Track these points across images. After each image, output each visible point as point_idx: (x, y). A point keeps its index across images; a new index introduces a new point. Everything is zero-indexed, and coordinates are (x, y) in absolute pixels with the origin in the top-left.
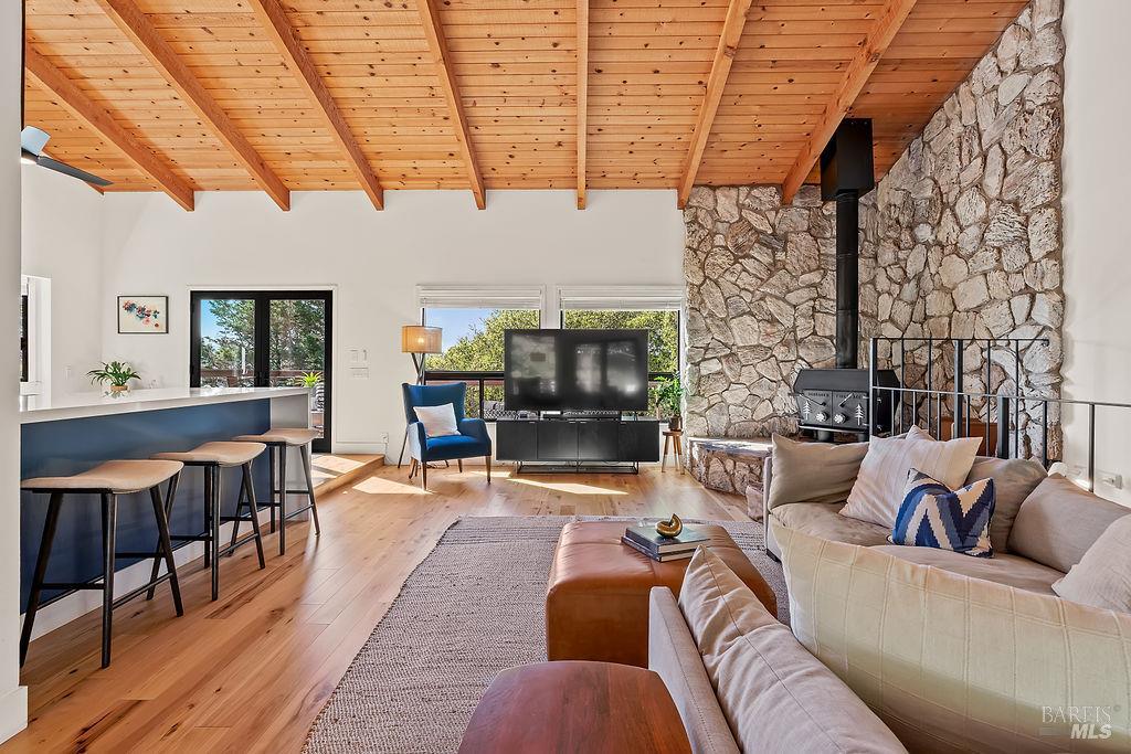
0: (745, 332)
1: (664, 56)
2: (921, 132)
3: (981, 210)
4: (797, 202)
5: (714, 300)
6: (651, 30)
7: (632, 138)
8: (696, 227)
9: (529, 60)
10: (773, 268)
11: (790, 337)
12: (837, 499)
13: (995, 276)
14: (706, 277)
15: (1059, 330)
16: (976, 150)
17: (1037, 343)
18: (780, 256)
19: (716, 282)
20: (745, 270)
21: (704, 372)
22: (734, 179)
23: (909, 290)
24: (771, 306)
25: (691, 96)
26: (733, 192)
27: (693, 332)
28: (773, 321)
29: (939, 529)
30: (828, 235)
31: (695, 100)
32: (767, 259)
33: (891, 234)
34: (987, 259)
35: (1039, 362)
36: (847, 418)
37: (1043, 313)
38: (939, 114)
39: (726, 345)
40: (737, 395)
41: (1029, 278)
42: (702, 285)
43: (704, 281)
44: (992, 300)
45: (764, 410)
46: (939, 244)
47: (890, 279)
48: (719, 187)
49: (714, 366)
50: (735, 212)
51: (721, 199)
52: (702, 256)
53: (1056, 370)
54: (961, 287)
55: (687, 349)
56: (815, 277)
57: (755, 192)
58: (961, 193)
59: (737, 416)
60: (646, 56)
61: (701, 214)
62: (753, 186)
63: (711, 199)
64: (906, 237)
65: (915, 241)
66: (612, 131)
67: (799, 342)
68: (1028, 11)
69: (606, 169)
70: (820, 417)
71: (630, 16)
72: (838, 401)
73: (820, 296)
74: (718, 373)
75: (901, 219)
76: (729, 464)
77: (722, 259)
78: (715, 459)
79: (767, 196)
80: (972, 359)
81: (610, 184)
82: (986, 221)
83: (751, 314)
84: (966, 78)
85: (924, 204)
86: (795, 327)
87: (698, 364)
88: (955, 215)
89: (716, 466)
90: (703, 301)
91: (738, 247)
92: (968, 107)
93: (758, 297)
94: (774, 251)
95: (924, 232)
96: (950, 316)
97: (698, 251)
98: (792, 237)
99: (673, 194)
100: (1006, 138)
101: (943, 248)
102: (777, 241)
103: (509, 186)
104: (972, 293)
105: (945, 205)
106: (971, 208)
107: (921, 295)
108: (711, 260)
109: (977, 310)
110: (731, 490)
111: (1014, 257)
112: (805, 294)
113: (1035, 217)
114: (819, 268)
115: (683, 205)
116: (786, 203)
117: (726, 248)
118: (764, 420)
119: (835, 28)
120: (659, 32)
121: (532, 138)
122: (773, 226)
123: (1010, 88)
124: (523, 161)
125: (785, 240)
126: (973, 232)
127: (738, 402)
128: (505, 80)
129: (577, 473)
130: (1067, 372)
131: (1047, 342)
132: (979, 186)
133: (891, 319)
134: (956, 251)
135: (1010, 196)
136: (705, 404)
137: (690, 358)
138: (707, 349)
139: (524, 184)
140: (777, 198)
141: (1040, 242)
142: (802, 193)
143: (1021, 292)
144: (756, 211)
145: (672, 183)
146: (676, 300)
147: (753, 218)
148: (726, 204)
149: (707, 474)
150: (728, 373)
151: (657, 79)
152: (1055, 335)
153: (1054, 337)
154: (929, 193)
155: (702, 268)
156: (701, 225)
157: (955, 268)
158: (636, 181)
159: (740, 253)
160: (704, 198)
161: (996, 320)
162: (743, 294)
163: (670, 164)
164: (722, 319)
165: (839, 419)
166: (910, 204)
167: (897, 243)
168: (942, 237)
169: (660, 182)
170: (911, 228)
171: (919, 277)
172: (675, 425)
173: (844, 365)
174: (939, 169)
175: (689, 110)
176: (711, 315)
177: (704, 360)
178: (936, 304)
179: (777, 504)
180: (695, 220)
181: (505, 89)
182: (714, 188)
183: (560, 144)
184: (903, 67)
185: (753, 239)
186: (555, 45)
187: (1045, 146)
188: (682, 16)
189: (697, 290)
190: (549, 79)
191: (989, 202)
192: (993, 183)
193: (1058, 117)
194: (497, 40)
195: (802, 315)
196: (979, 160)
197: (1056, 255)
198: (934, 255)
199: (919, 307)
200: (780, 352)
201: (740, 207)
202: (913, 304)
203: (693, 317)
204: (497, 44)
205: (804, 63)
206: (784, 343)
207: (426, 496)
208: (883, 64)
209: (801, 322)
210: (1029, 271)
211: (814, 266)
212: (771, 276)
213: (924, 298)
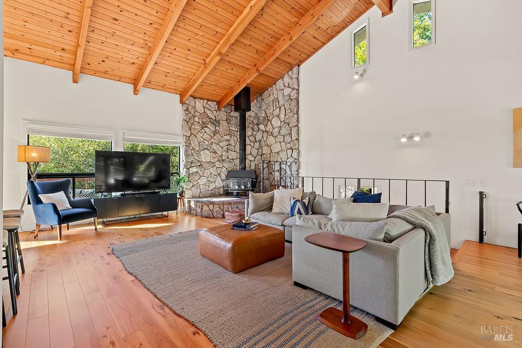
0: (206, 156)
1: (195, 46)
2: (261, 95)
3: (279, 124)
4: (223, 109)
5: (194, 143)
6: (193, 35)
7: (168, 71)
8: (188, 112)
9: (135, 24)
10: (215, 132)
11: (220, 159)
12: (270, 209)
13: (283, 144)
14: (192, 134)
15: (298, 159)
16: (278, 106)
17: (294, 163)
18: (217, 128)
19: (195, 136)
20: (205, 132)
21: (191, 172)
22: (202, 96)
23: (257, 145)
24: (214, 147)
25: (198, 63)
26: (202, 101)
27: (187, 155)
28: (215, 153)
29: (302, 210)
30: (232, 123)
31: (199, 65)
32: (213, 129)
33: (250, 125)
34: (280, 138)
35: (294, 168)
36: (245, 187)
37: (295, 155)
38: (267, 91)
39: (199, 161)
40: (203, 181)
41: (292, 145)
42: (190, 136)
43: (191, 135)
44: (282, 150)
45: (212, 186)
46: (267, 131)
47: (250, 140)
48: (197, 98)
49: (194, 170)
50: (202, 109)
51: (197, 103)
52: (190, 125)
53: (297, 171)
54: (273, 146)
55: (184, 162)
56: (228, 137)
57: (209, 103)
58: (273, 117)
59: (203, 189)
60: (188, 43)
61: (190, 107)
62: (208, 100)
63: (194, 102)
64: (256, 127)
65: (259, 130)
66: (161, 65)
67: (223, 161)
68: (291, 72)
69: (152, 80)
70: (237, 187)
71: (186, 27)
72: (242, 181)
73: (229, 144)
74: (196, 172)
75: (254, 121)
76: (211, 207)
77: (198, 127)
78: (205, 206)
79: (213, 105)
80: (277, 167)
81: (151, 86)
82: (280, 127)
83: (207, 149)
84: (275, 84)
85: (262, 118)
86: (222, 155)
87: (188, 169)
88: (271, 123)
89: (205, 208)
90: (190, 143)
91: (203, 123)
92: (275, 92)
93: (210, 143)
94: (216, 126)
95: (262, 127)
96: (270, 154)
97: (188, 122)
98: (221, 122)
99: (178, 97)
100: (286, 104)
101: (268, 133)
102: (216, 123)
103: (94, 74)
104: (276, 148)
105: (268, 120)
106: (276, 123)
107: (261, 147)
108: (193, 127)
109: (278, 153)
110: (212, 216)
111: (288, 139)
112: (225, 143)
113: (293, 128)
114: (229, 134)
115: (182, 102)
116: (219, 109)
117: (199, 123)
118: (212, 190)
119: (249, 58)
120: (196, 37)
121: (120, 57)
122: (215, 117)
123: (287, 91)
124: (108, 65)
125: (218, 122)
126: (277, 130)
127: (203, 184)
128: (119, 28)
129: (140, 220)
130: (300, 171)
131: (296, 162)
132: (278, 116)
133: (250, 154)
134: (272, 134)
135: (287, 122)
136: (191, 185)
137: (185, 166)
138: (192, 163)
139: (104, 75)
140: (216, 106)
141: (294, 136)
142: (225, 107)
143: (289, 149)
144: (209, 110)
145: (178, 92)
146: (180, 142)
147: (209, 112)
148: (199, 105)
149: (201, 212)
150: (200, 172)
151: (188, 52)
152: (297, 161)
153: (297, 162)
154: (263, 115)
155: (190, 129)
156: (189, 112)
157: (271, 140)
158: (163, 88)
159: (204, 126)
160: (191, 102)
161: (283, 156)
162: (205, 141)
163: (181, 85)
164: (198, 151)
165: (243, 187)
166: (257, 117)
167: (253, 129)
168: (267, 129)
169: (174, 90)
170: (258, 125)
171: (260, 141)
172: (182, 194)
173: (242, 169)
174: (267, 108)
175: (196, 68)
176: (193, 149)
177: (191, 167)
178: (265, 150)
179: (252, 213)
180: (187, 110)
181: (115, 31)
182: (195, 98)
183: (133, 63)
184: (263, 76)
185: (208, 120)
186: (151, 24)
187: (295, 110)
188: (205, 35)
189: (188, 138)
190: (142, 36)
191: (281, 122)
192: (282, 116)
193: (298, 103)
194: (122, 10)
195: (224, 151)
196: (279, 109)
197: (297, 139)
198: (265, 134)
199: (260, 150)
200: (217, 164)
201: (204, 108)
202: (258, 149)
203: (187, 149)
204: (121, 11)
205: (238, 65)
206: (219, 161)
207: (61, 244)
208: (261, 74)
209: (224, 153)
210: (292, 143)
211: (228, 133)
212: (214, 135)
213: (262, 148)
